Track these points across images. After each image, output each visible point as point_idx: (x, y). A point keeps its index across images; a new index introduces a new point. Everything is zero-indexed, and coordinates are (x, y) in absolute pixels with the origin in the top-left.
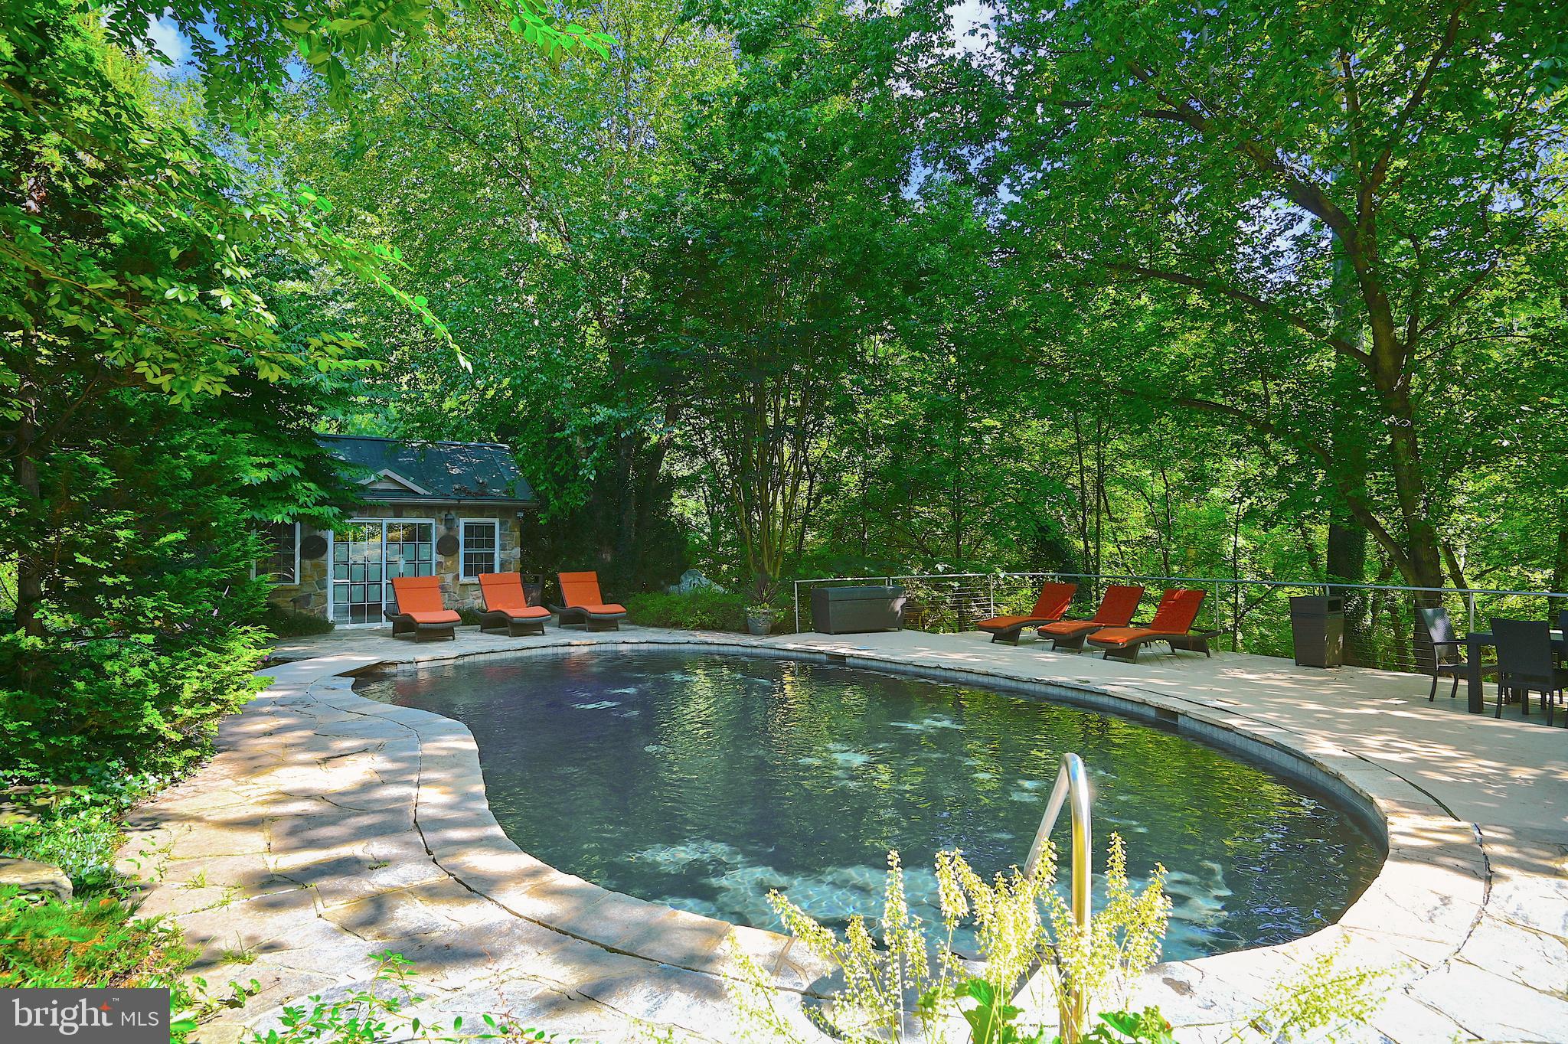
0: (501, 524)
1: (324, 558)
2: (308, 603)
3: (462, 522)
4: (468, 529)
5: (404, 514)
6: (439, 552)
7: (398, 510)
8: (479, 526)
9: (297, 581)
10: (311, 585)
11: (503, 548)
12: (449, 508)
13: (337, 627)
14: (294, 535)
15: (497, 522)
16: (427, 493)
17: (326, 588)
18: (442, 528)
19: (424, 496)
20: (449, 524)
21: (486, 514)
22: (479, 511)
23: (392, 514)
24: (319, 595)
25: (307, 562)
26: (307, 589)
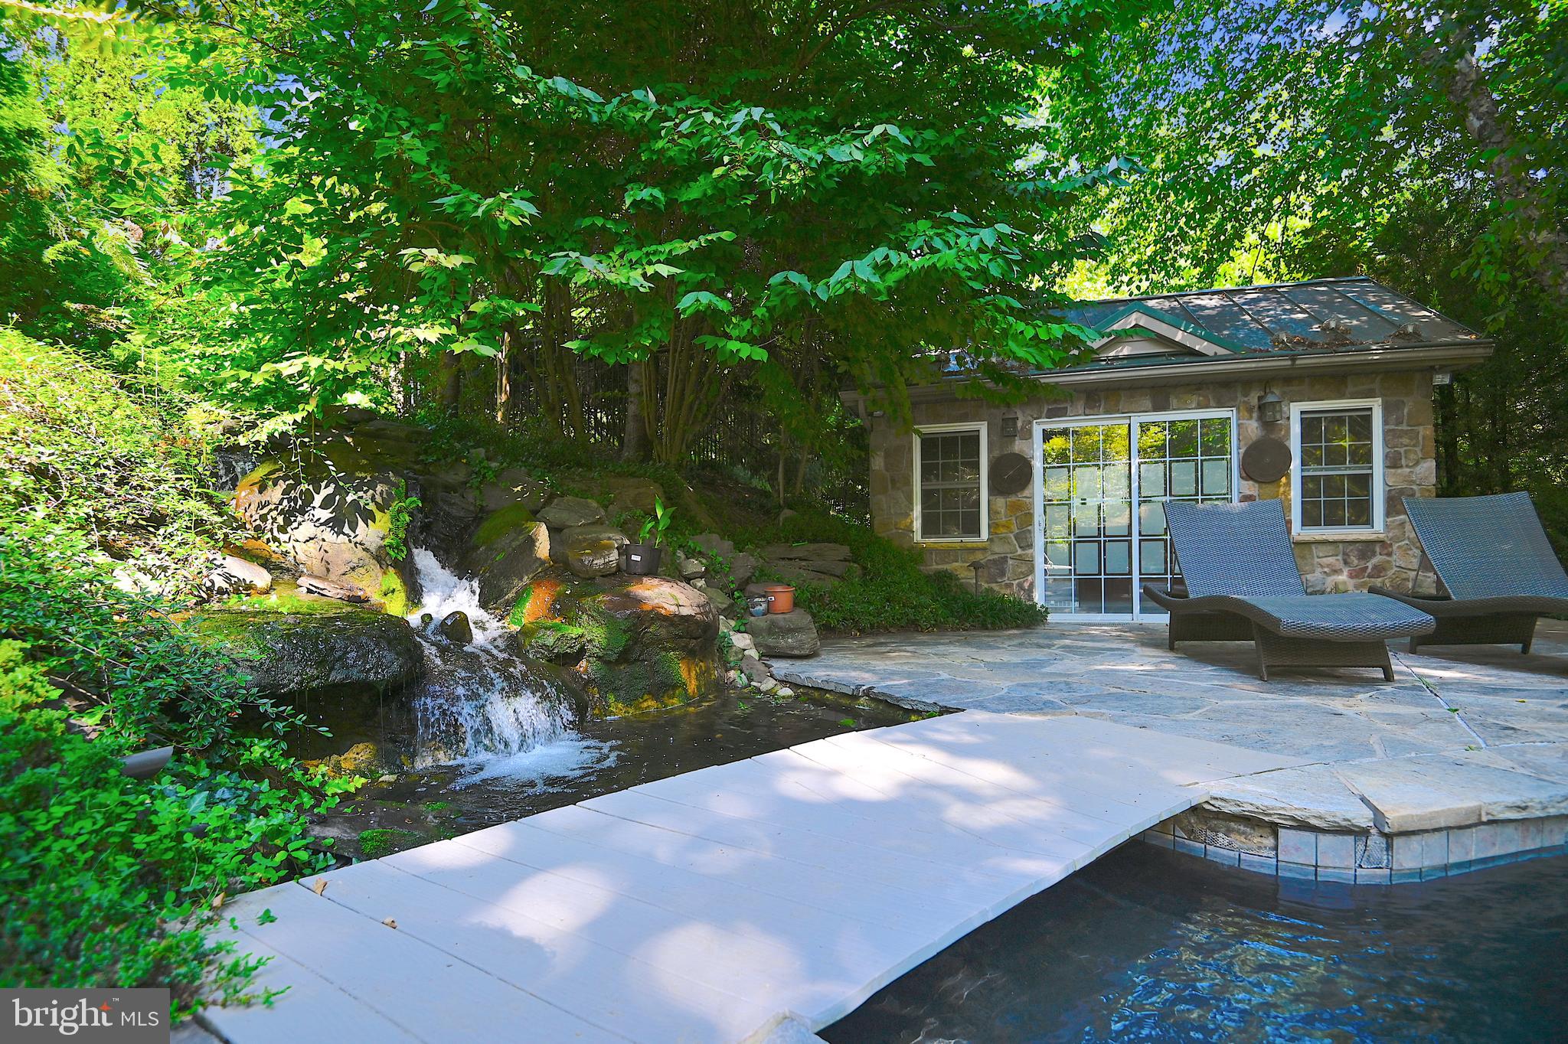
0: (1387, 409)
1: (1026, 493)
2: (1003, 574)
3: (1295, 411)
4: (1310, 424)
5: (1174, 402)
6: (1247, 474)
7: (1161, 394)
8: (1337, 419)
9: (985, 534)
10: (1005, 540)
11: (1393, 462)
12: (1265, 380)
13: (1050, 618)
14: (978, 454)
15: (1376, 406)
16: (1221, 351)
17: (1031, 546)
18: (1253, 427)
19: (1217, 358)
20: (1269, 417)
21: (1350, 389)
22: (1335, 380)
23: (1148, 404)
24: (1020, 558)
25: (1001, 502)
26: (999, 548)
